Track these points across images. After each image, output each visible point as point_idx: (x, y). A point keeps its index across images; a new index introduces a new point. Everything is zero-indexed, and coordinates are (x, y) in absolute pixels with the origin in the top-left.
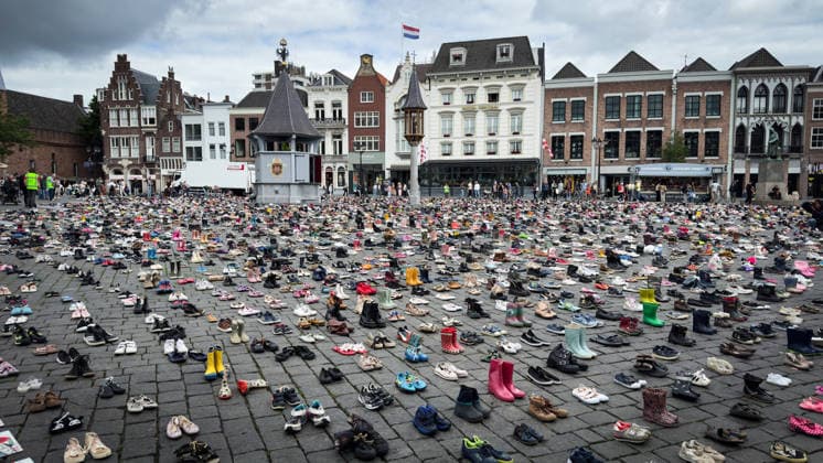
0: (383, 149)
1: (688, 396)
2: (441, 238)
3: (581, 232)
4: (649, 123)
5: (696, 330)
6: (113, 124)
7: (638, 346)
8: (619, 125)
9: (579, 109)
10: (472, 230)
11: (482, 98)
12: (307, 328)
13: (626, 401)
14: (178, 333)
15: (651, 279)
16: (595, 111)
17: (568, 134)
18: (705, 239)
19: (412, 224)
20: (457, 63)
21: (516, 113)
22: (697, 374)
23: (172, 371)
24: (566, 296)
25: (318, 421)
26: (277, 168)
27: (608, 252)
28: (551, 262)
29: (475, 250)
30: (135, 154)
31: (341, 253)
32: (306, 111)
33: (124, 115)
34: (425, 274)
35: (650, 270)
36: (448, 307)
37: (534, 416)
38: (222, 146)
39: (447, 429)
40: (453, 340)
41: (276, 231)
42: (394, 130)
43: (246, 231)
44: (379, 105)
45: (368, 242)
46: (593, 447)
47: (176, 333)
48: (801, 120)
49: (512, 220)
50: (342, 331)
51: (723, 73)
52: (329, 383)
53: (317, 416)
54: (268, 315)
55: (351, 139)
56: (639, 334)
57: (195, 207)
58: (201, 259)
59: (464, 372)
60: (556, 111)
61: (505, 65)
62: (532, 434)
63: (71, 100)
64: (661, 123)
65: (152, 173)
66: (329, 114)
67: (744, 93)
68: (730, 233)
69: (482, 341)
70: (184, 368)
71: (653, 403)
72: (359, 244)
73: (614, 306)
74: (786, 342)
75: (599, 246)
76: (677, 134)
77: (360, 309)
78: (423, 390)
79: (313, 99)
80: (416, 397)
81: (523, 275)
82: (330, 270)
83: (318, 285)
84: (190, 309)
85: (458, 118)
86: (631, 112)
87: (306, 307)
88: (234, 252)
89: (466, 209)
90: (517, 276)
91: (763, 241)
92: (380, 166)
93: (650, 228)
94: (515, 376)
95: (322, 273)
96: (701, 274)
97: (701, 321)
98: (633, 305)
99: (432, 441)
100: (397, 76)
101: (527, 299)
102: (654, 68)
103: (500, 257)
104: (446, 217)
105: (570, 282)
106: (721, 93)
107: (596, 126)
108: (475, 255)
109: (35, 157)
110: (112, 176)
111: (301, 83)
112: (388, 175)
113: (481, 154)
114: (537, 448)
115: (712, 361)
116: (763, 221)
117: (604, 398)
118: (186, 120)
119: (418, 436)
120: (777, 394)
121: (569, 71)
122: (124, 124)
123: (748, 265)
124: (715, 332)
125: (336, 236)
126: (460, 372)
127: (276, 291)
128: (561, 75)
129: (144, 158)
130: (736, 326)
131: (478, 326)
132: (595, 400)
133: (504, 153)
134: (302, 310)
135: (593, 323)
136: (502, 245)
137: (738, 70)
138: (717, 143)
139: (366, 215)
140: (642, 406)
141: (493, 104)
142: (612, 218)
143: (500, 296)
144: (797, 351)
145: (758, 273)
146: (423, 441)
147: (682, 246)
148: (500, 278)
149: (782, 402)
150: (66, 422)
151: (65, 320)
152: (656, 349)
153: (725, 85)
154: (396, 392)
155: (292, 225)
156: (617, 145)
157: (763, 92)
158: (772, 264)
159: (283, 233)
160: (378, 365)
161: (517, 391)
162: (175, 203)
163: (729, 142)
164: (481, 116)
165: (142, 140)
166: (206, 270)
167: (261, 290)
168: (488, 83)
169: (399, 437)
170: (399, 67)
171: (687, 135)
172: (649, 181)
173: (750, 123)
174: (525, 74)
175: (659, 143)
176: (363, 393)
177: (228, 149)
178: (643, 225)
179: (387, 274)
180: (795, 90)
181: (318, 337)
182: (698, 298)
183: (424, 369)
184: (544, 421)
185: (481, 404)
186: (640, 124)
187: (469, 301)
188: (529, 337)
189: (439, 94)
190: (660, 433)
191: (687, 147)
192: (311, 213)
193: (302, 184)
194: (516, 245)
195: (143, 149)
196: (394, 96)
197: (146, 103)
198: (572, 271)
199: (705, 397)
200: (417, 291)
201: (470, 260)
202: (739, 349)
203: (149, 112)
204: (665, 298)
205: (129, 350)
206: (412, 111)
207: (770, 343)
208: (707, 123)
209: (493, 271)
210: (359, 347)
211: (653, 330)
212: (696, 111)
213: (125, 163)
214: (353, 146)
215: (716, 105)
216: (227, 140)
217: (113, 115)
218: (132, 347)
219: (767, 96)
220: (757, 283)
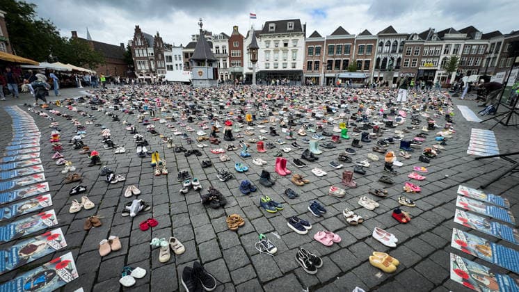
0: (242, 66)
1: (361, 172)
2: (263, 101)
3: (317, 99)
4: (345, 57)
5: (362, 140)
6: (137, 55)
7: (339, 148)
8: (333, 57)
9: (318, 51)
10: (275, 98)
11: (281, 45)
12: (201, 141)
13: (335, 175)
14: (145, 144)
15: (345, 119)
16: (324, 51)
17: (313, 60)
18: (364, 102)
19: (252, 95)
20: (272, 30)
21: (295, 51)
22: (364, 162)
23: (138, 161)
24: (310, 126)
25: (195, 188)
26: (200, 73)
27: (327, 107)
28: (306, 111)
29: (276, 106)
30: (147, 68)
31: (222, 107)
32: (212, 50)
33: (141, 51)
34: (254, 117)
35: (343, 115)
36: (263, 131)
37: (294, 183)
38: (180, 65)
39: (255, 191)
40: (262, 147)
41: (198, 99)
42: (247, 58)
43: (186, 98)
44: (241, 48)
45: (234, 103)
46: (319, 199)
47: (143, 143)
48: (401, 56)
49: (291, 94)
50: (216, 143)
51: (374, 36)
52: (205, 167)
53: (196, 186)
54: (185, 135)
55: (230, 61)
56: (340, 142)
57: (170, 89)
58: (165, 110)
59: (266, 162)
60: (310, 51)
61: (290, 31)
62: (293, 193)
63: (120, 45)
64: (349, 57)
65: (154, 75)
66: (221, 51)
67: (381, 44)
68: (373, 100)
69: (275, 147)
70: (144, 160)
71: (347, 177)
72: (229, 104)
73: (329, 130)
74: (399, 146)
75: (323, 105)
76: (355, 60)
77: (224, 132)
78: (247, 171)
79: (215, 45)
80: (243, 174)
81: (294, 117)
82: (215, 115)
83: (209, 121)
84: (153, 132)
85: (272, 53)
86: (338, 52)
87: (202, 131)
88: (179, 107)
89: (274, 90)
90: (292, 117)
91: (385, 103)
92: (241, 73)
93: (343, 97)
94: (287, 163)
95: (212, 116)
96: (364, 116)
97: (365, 136)
98: (336, 130)
99: (247, 197)
100: (248, 35)
101: (295, 127)
102: (348, 34)
103: (285, 109)
104: (266, 93)
105: (313, 120)
106: (373, 44)
107: (324, 57)
108: (276, 109)
109: (108, 69)
110: (140, 77)
111: (210, 39)
112: (245, 76)
113: (280, 68)
114: (295, 200)
115: (370, 155)
116: (385, 95)
117: (326, 173)
118: (166, 54)
119: (241, 194)
120: (398, 170)
121: (316, 34)
122: (141, 56)
123: (381, 112)
124: (370, 141)
125: (221, 100)
126: (264, 162)
127: (192, 124)
128: (312, 36)
129: (151, 69)
130: (379, 139)
131: (274, 140)
132: (321, 175)
133: (289, 68)
134: (200, 133)
135: (321, 138)
136: (286, 104)
137: (380, 35)
138: (369, 65)
139: (235, 92)
140: (342, 177)
141: (286, 48)
142: (329, 94)
143: (284, 126)
144: (404, 150)
145: (385, 116)
146: (243, 198)
147: (355, 105)
148: (285, 118)
149: (400, 174)
150: (78, 189)
151: (100, 137)
152: (347, 150)
153: (375, 41)
154: (235, 172)
155: (205, 96)
156: (331, 66)
157: (388, 44)
158: (389, 112)
159: (200, 99)
160: (228, 159)
161: (288, 171)
162: (162, 87)
163: (373, 64)
164: (281, 52)
165: (149, 62)
166: (165, 115)
167: (186, 123)
168: (284, 39)
169: (232, 195)
170: (249, 32)
171: (358, 61)
172: (344, 80)
173: (382, 57)
174: (298, 35)
175: (347, 64)
176: (219, 173)
177: (183, 66)
178: (340, 97)
179: (239, 117)
180: (401, 43)
181: (205, 145)
182: (362, 126)
183: (248, 160)
184: (298, 186)
185: (271, 178)
186: (340, 57)
187: (271, 128)
188: (295, 145)
189: (264, 43)
190: (349, 191)
191: (358, 67)
192: (213, 92)
193: (210, 80)
194: (292, 104)
195: (150, 66)
196: (247, 43)
197: (149, 46)
198: (313, 115)
199: (368, 173)
200: (251, 124)
201: (273, 110)
202: (381, 149)
203: (151, 50)
204: (350, 126)
205: (121, 151)
206: (254, 49)
207: (392, 146)
208: (366, 56)
209: (282, 115)
210: (221, 150)
211: (345, 141)
212: (362, 51)
213: (144, 71)
214: (231, 65)
215: (370, 49)
216: (182, 62)
217: (137, 52)
218: (123, 150)
219: (390, 46)
220: (385, 120)
